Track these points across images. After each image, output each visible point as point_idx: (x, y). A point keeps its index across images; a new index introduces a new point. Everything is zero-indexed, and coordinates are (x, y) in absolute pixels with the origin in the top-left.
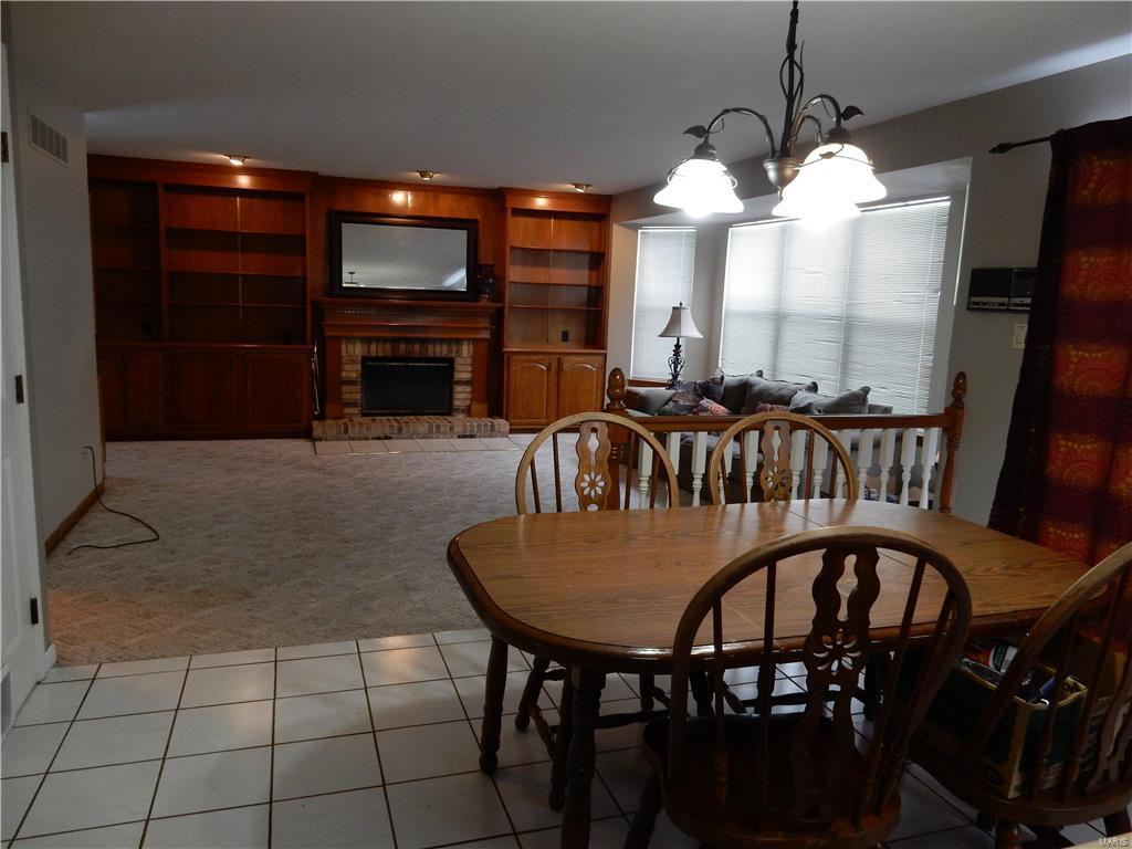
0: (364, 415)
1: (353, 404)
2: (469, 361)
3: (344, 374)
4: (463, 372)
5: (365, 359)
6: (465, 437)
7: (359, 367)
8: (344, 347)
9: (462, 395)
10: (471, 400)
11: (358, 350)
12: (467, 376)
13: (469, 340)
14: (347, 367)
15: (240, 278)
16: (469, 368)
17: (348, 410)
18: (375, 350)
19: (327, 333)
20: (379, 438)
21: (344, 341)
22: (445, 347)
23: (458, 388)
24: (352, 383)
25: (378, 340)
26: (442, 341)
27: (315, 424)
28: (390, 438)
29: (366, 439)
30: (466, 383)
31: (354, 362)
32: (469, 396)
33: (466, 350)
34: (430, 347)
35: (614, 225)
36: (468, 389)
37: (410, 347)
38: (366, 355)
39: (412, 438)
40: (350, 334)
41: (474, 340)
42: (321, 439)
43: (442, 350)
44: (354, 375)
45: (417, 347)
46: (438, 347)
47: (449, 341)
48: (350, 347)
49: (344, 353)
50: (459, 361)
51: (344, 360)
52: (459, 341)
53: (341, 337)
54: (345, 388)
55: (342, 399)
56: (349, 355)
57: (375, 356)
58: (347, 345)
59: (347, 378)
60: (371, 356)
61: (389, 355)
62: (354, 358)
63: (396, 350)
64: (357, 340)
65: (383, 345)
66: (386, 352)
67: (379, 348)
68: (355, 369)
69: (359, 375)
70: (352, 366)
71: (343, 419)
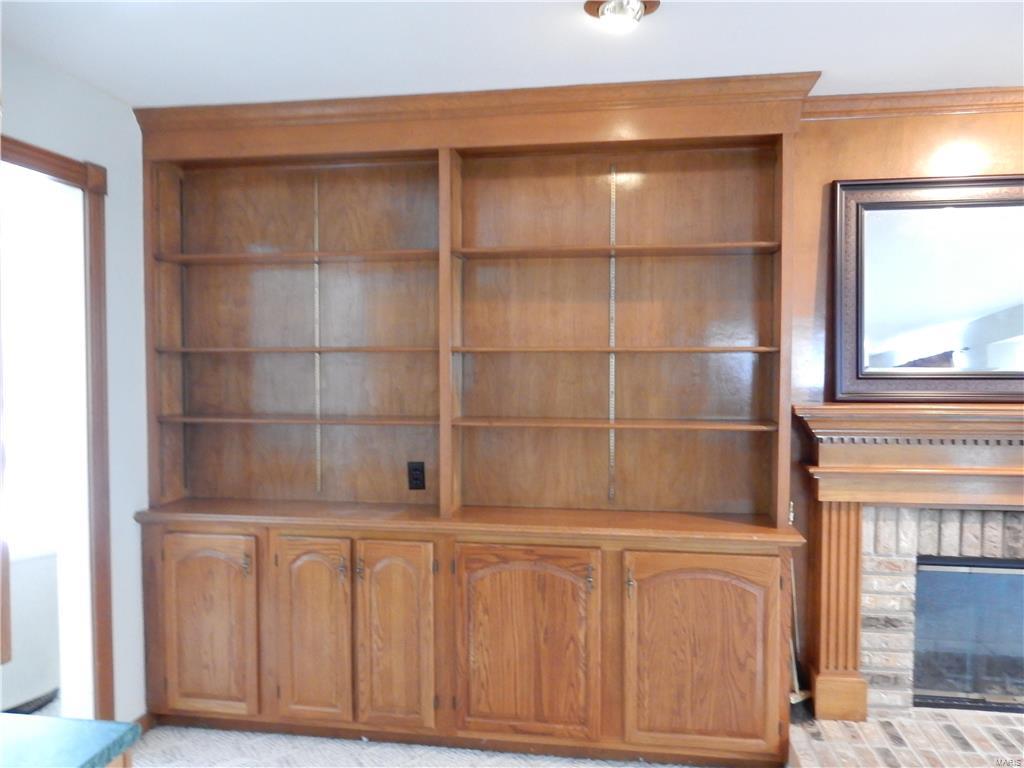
0: (920, 702)
1: (891, 681)
3: (866, 600)
5: (923, 561)
7: (910, 583)
8: (867, 529)
11: (909, 538)
15: (612, 361)
17: (875, 695)
18: (952, 539)
19: (827, 495)
21: (868, 516)
24: (889, 623)
25: (963, 512)
27: (797, 734)
31: (894, 569)
38: (930, 551)
40: (888, 497)
44: (895, 604)
48: (887, 529)
49: (867, 544)
51: (867, 564)
53: (858, 506)
55: (863, 665)
56: (881, 550)
57: (955, 554)
58: (876, 525)
59: (875, 611)
60: (943, 554)
61: (998, 554)
62: (895, 558)
63: (1017, 539)
64: (905, 512)
65: (978, 526)
66: (988, 545)
67: (967, 534)
68: (897, 587)
69: (908, 605)
70: (889, 579)
71: (864, 719)
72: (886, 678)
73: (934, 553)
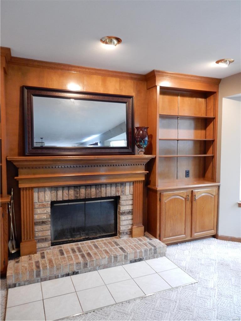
0: (53, 244)
1: (44, 240)
2: (130, 197)
3: (36, 217)
4: (126, 205)
5: (53, 203)
6: (135, 261)
7: (49, 210)
8: (36, 195)
9: (125, 222)
10: (132, 225)
11: (47, 197)
12: (129, 208)
13: (130, 182)
14: (39, 211)
16: (131, 202)
17: (39, 245)
18: (61, 195)
19: (21, 186)
20: (68, 275)
21: (36, 191)
22: (114, 189)
23: (123, 218)
24: (43, 223)
25: (63, 187)
26: (111, 184)
27: (10, 263)
28: (77, 273)
29: (57, 277)
30: (129, 213)
31: (44, 206)
32: (130, 222)
33: (128, 189)
34: (103, 189)
35: (224, 99)
36: (130, 217)
37: (89, 190)
38: (55, 199)
39: (95, 269)
40: (40, 185)
41: (134, 182)
42: (15, 286)
43: (111, 192)
44: (44, 217)
45: (93, 190)
46: (109, 188)
47: (116, 184)
48: (42, 194)
49: (36, 200)
50: (123, 198)
51: (36, 206)
52: (123, 184)
53: (32, 188)
54: (37, 228)
55: (35, 237)
56: (40, 201)
57: (61, 200)
58: (38, 193)
59: (39, 220)
60: (58, 200)
61: (73, 198)
62: (44, 203)
63: (77, 194)
64: (47, 189)
65: (67, 191)
66: (70, 196)
67: (64, 194)
68: (45, 212)
69: (48, 216)
70: (43, 209)
71: (36, 253)
72: (43, 239)
73: (55, 200)
